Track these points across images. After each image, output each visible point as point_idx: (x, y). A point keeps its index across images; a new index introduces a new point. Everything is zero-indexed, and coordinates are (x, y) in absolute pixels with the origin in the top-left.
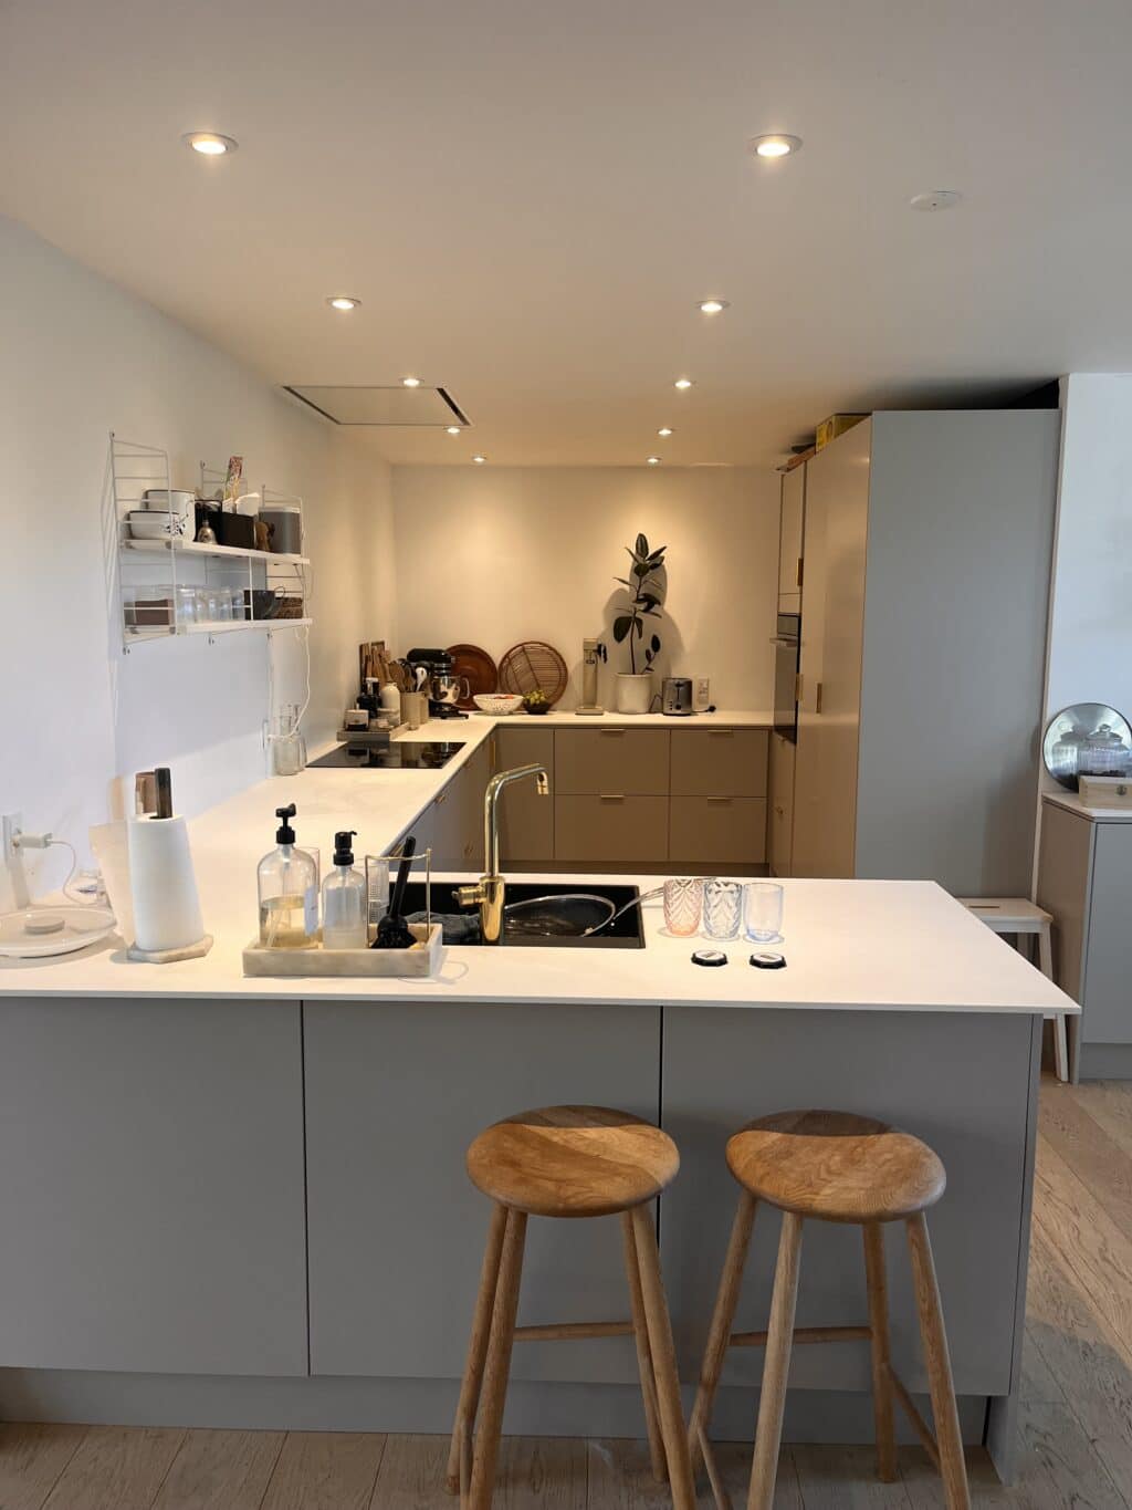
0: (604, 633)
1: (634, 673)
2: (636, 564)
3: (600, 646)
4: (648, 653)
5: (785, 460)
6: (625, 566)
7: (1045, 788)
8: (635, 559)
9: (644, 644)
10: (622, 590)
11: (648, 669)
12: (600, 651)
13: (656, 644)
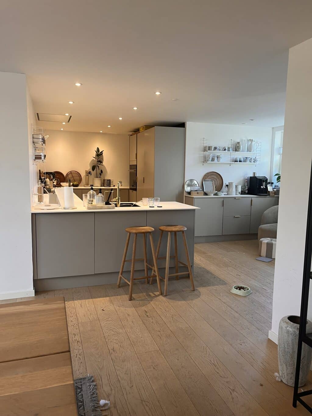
0: (90, 169)
1: (97, 178)
2: (97, 154)
3: (90, 172)
4: (100, 174)
5: (131, 133)
6: (94, 154)
7: (185, 194)
8: (96, 152)
9: (99, 172)
10: (93, 159)
11: (100, 177)
12: (90, 173)
13: (102, 171)
